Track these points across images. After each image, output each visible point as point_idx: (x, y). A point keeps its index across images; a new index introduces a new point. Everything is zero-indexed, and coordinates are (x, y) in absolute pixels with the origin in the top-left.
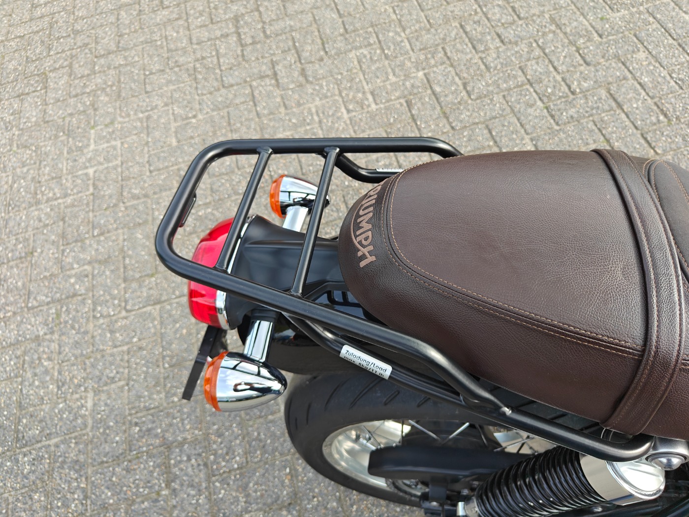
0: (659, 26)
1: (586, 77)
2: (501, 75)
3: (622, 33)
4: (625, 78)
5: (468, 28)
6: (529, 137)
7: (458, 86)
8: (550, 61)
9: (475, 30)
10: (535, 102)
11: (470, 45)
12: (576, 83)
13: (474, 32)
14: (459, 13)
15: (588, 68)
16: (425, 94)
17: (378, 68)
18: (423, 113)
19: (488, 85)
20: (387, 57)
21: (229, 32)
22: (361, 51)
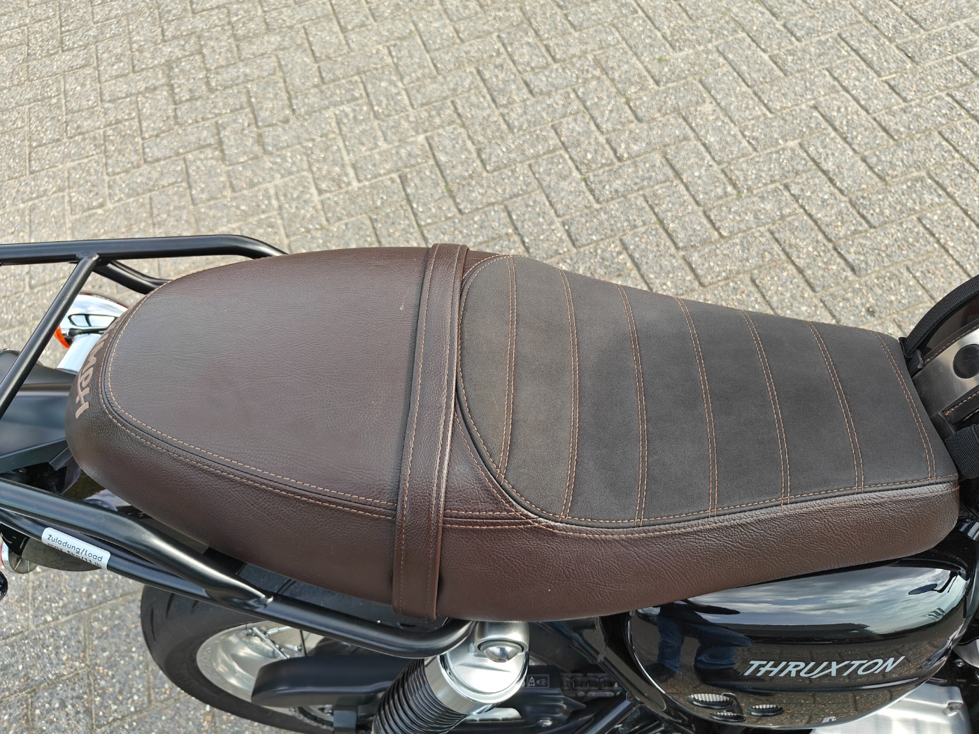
0: (731, 69)
1: (637, 137)
2: (528, 137)
3: (685, 78)
4: (686, 138)
5: (487, 75)
6: (560, 220)
7: (470, 152)
8: (592, 117)
9: (497, 76)
10: (571, 172)
11: (488, 97)
12: (623, 146)
13: (494, 80)
14: (476, 55)
15: (640, 125)
16: (425, 165)
17: (364, 132)
18: (422, 192)
19: (509, 151)
20: (376, 116)
21: (157, 84)
22: (341, 108)
